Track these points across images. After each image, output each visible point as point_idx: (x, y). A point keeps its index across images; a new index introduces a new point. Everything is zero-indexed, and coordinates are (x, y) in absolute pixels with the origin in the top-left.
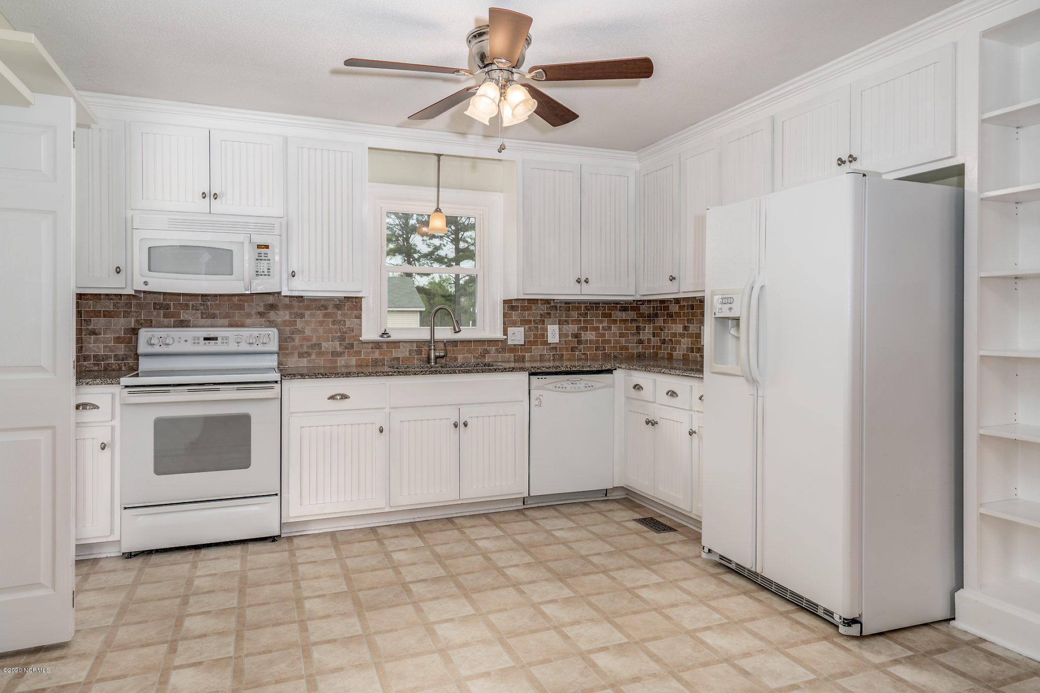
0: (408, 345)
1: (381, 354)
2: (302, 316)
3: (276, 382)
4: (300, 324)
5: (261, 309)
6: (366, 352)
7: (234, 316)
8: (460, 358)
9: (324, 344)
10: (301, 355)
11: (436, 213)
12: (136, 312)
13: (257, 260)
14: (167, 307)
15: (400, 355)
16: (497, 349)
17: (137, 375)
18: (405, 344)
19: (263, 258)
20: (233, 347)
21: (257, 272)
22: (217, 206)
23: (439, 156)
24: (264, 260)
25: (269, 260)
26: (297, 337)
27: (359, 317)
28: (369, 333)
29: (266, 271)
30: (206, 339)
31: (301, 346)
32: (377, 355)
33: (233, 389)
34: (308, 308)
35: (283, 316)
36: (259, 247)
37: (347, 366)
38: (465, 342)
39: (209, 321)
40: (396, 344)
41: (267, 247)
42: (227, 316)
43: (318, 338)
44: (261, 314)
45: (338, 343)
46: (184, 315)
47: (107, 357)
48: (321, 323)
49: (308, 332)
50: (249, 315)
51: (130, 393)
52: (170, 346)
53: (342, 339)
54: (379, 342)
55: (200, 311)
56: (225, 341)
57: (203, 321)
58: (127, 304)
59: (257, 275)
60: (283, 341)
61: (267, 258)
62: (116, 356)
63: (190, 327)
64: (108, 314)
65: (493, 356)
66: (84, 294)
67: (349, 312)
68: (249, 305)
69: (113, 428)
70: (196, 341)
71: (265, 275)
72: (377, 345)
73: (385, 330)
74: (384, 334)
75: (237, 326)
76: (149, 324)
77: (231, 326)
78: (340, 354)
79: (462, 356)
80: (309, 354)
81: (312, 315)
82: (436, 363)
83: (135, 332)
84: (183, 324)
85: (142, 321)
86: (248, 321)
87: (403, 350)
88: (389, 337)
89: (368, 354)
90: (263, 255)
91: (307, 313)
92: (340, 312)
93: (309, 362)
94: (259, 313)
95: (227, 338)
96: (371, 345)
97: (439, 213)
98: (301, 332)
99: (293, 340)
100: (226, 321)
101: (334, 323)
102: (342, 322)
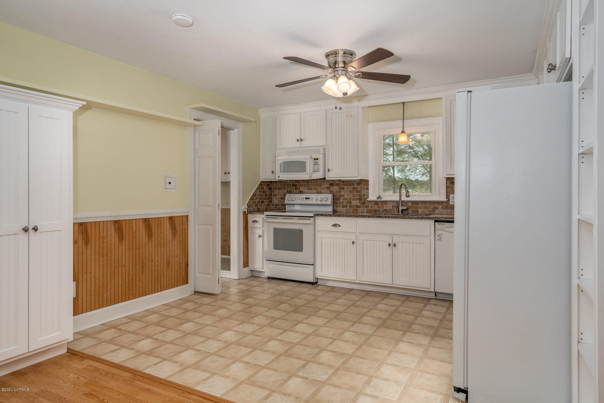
0: (391, 203)
1: (378, 207)
2: (343, 189)
3: (313, 217)
4: (342, 193)
5: (328, 186)
6: (371, 206)
7: (318, 189)
8: (420, 211)
9: (352, 202)
10: (343, 207)
11: (402, 134)
12: (287, 188)
13: (314, 165)
14: (296, 185)
15: (387, 208)
16: (442, 207)
17: (285, 212)
18: (390, 203)
19: (316, 164)
20: (314, 202)
21: (314, 170)
22: (303, 144)
23: (403, 103)
24: (317, 165)
25: (318, 165)
26: (341, 198)
27: (368, 189)
28: (372, 197)
29: (317, 170)
30: (306, 198)
31: (343, 202)
32: (376, 207)
33: (297, 219)
34: (346, 185)
35: (335, 189)
36: (315, 159)
37: (362, 212)
38: (423, 203)
39: (310, 191)
40: (385, 202)
41: (318, 159)
42: (315, 189)
43: (350, 199)
44: (327, 188)
45: (359, 201)
46: (302, 189)
47: (278, 205)
48: (351, 192)
49: (346, 196)
50: (323, 189)
51: (267, 218)
52: (294, 201)
53: (360, 199)
54: (377, 201)
55: (306, 187)
56: (312, 199)
57: (307, 191)
58: (284, 185)
59: (314, 171)
60: (335, 201)
61: (317, 164)
62: (281, 204)
63: (303, 193)
64: (279, 189)
65: (440, 211)
66: (273, 181)
67: (364, 187)
68: (323, 184)
69: (263, 230)
70: (303, 199)
71: (317, 171)
72: (376, 203)
73: (379, 196)
74: (379, 197)
75: (319, 193)
76: (290, 192)
77: (317, 193)
78: (359, 207)
79: (421, 210)
80: (346, 206)
81: (348, 188)
82: (402, 213)
83: (285, 195)
84: (301, 192)
85: (289, 191)
86: (323, 191)
87: (389, 206)
88: (381, 199)
89: (371, 207)
90: (316, 163)
91: (345, 187)
92: (359, 187)
93: (346, 210)
94: (327, 187)
95: (313, 198)
96: (373, 203)
97: (403, 134)
98: (343, 196)
99: (340, 200)
100: (315, 191)
101: (357, 191)
102: (360, 191)
